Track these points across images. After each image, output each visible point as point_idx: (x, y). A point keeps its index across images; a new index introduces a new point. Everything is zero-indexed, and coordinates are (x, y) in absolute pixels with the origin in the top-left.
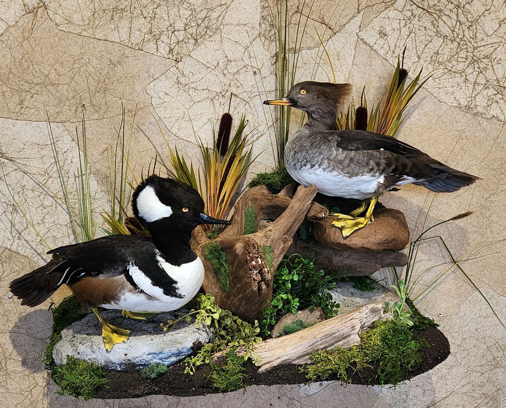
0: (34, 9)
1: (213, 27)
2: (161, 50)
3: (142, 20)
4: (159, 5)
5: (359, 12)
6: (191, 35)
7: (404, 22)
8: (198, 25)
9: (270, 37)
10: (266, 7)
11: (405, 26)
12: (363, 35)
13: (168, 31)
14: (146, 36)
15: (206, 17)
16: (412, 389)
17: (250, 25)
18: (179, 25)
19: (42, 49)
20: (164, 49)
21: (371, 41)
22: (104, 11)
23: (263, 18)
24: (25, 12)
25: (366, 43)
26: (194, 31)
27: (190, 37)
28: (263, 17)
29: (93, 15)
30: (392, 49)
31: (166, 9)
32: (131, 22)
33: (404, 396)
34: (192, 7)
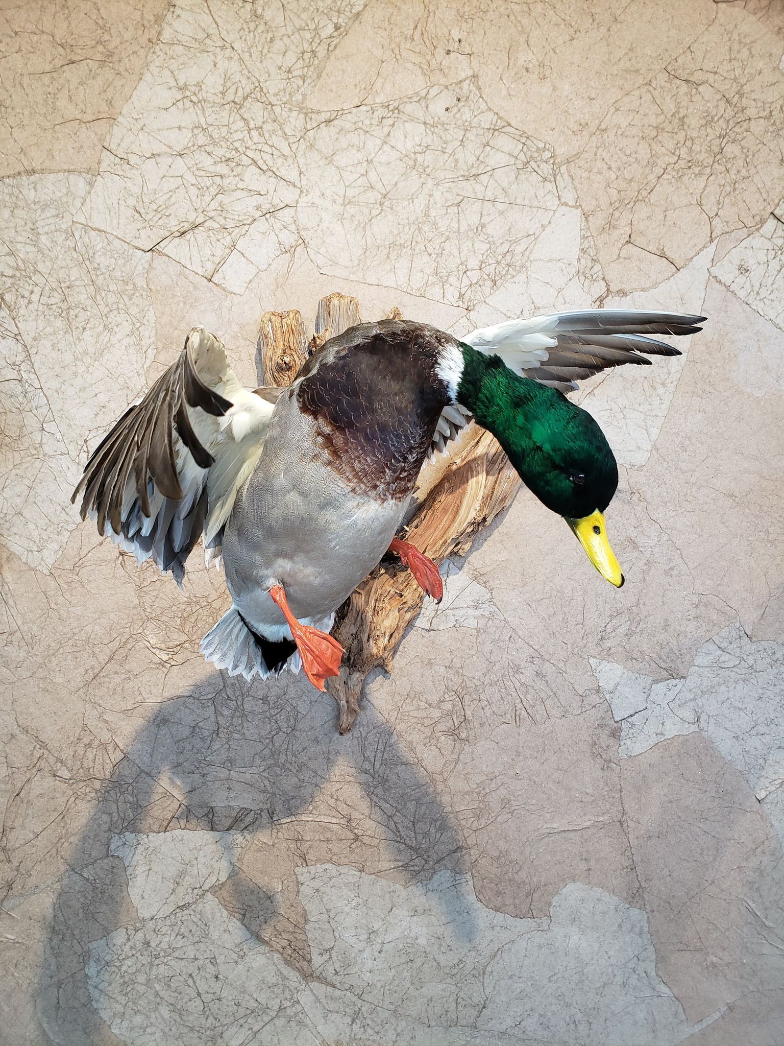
0: (291, 247)
1: (517, 264)
2: (448, 295)
3: (426, 258)
4: (448, 238)
5: (711, 241)
6: (488, 275)
7: (773, 252)
8: (498, 263)
9: (592, 276)
10: (587, 237)
11: (774, 258)
12: (715, 271)
13: (459, 271)
14: (431, 278)
15: (508, 251)
16: (772, 752)
17: (565, 261)
18: (473, 263)
19: (299, 298)
20: (452, 294)
21: (727, 278)
22: (378, 248)
23: (583, 251)
24: (280, 252)
25: (720, 282)
26: (492, 270)
27: (487, 278)
28: (583, 249)
29: (365, 253)
30: (756, 289)
31: (457, 242)
32: (412, 261)
33: (761, 761)
34: (491, 239)
